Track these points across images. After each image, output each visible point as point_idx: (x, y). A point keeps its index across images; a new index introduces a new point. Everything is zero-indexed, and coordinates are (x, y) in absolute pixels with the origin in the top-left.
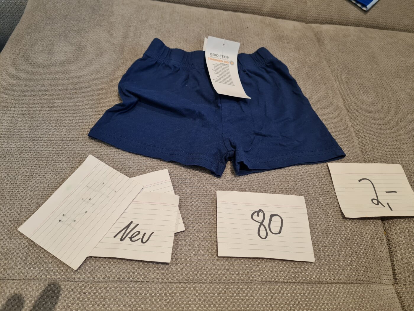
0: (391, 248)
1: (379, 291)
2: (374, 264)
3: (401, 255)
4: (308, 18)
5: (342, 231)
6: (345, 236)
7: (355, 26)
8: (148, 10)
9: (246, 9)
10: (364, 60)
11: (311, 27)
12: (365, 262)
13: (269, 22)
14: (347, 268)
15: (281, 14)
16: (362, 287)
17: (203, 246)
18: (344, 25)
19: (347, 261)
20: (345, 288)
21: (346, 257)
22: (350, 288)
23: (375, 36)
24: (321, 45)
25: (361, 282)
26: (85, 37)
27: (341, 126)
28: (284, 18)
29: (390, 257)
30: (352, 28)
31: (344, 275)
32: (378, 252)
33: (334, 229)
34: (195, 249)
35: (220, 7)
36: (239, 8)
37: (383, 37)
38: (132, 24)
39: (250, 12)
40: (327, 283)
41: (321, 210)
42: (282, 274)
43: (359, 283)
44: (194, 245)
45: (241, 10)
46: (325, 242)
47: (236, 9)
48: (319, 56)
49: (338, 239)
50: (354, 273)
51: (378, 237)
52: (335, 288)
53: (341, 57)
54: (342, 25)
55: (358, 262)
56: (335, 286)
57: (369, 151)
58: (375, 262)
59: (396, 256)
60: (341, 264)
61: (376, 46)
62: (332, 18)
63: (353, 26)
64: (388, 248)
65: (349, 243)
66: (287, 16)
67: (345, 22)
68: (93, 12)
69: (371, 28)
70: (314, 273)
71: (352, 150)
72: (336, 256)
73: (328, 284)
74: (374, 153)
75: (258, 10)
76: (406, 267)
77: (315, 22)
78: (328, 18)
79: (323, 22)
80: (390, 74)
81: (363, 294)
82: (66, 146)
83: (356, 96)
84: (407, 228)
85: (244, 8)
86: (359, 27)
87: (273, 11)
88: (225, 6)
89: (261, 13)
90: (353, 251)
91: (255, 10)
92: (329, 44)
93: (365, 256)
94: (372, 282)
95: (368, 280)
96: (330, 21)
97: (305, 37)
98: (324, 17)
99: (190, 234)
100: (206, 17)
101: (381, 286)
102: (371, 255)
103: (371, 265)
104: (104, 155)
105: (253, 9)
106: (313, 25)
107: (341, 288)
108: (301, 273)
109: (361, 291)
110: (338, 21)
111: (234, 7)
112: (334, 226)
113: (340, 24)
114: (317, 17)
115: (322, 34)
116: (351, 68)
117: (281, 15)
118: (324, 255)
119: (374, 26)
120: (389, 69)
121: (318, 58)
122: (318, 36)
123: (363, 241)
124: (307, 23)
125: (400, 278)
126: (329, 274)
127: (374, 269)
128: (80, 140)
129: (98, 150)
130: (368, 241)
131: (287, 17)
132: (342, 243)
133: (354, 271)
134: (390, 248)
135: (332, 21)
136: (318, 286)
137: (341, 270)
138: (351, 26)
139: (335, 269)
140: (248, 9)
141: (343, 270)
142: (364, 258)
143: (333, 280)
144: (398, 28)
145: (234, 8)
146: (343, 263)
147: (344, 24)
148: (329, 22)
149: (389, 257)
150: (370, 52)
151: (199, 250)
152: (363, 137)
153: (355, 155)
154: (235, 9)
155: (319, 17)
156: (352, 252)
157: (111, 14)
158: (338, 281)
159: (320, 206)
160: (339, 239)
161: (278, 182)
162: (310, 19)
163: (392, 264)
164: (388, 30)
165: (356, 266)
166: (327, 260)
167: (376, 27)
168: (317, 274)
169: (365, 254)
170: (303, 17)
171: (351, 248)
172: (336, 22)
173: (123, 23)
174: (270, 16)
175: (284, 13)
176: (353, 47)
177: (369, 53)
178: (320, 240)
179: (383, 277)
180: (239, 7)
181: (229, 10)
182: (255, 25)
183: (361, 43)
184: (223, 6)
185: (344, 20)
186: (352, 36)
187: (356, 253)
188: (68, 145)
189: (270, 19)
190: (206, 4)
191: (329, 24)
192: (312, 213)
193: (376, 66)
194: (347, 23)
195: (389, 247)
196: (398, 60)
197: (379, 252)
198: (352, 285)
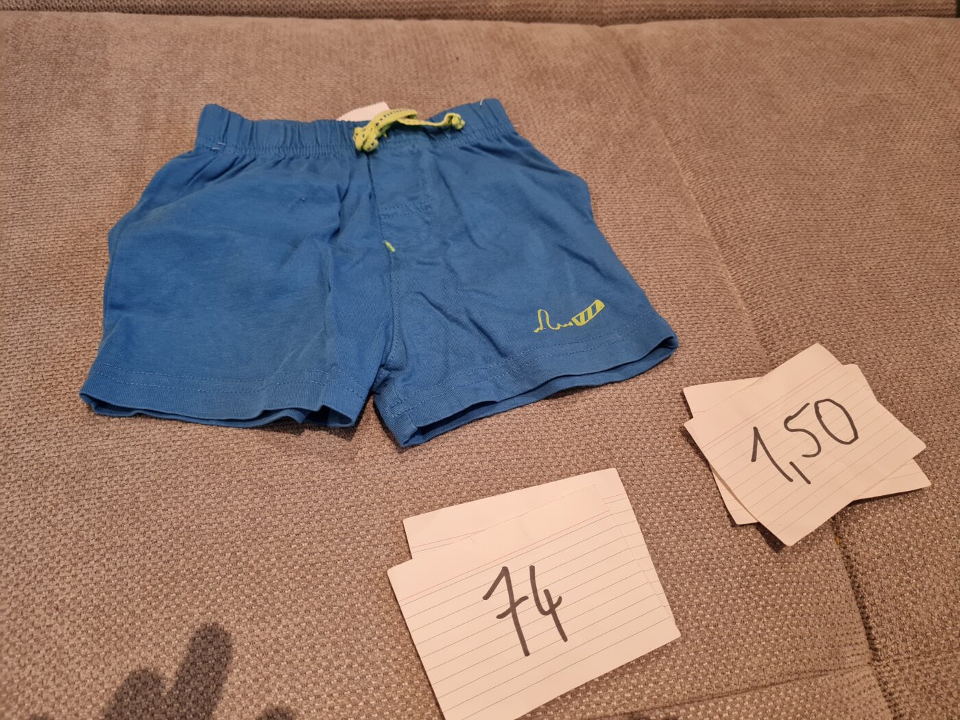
0: (855, 577)
1: (839, 689)
2: (820, 626)
3: (880, 591)
4: (605, 12)
5: (735, 557)
6: (744, 567)
7: (720, 18)
8: (200, 45)
9: (450, 8)
10: (747, 105)
11: (613, 34)
12: (797, 626)
13: (509, 36)
14: (757, 650)
15: (537, 10)
16: (797, 689)
17: (395, 660)
18: (694, 18)
19: (755, 632)
20: (756, 700)
21: (751, 621)
22: (769, 699)
23: (770, 37)
24: (642, 80)
25: (794, 677)
26: (40, 143)
27: (707, 287)
28: (546, 18)
29: (856, 598)
30: (712, 24)
31: (750, 668)
32: (826, 593)
33: (715, 555)
34: (377, 672)
35: (386, 10)
36: (433, 9)
37: (789, 37)
38: (160, 90)
39: (462, 14)
40: (712, 698)
41: (679, 513)
42: (601, 697)
43: (790, 681)
44: (372, 663)
45: (439, 12)
46: (695, 594)
47: (427, 12)
48: (639, 109)
49: (726, 580)
50: (774, 659)
51: (822, 556)
52: (732, 707)
53: (692, 104)
54: (690, 18)
55: (781, 628)
56: (731, 700)
57: (781, 340)
58: (820, 621)
59: (869, 595)
60: (739, 641)
61: (772, 64)
62: (664, 5)
63: (715, 18)
64: (850, 577)
65: (755, 585)
66: (553, 12)
67: (695, 9)
68: (55, 73)
69: (759, 17)
70: (676, 680)
71: (738, 345)
72: (725, 624)
73: (716, 700)
74: (791, 344)
75: (479, 7)
76: (894, 619)
77: (624, 19)
78: (654, 5)
79: (642, 18)
80: (813, 133)
81: (800, 708)
82: (16, 451)
83: (737, 203)
84: (887, 521)
85: (444, 5)
86: (730, 17)
87: (518, 6)
88: (398, 7)
89: (488, 13)
90: (767, 602)
91: (473, 7)
92: (660, 75)
93: (796, 610)
94: (821, 671)
95: (809, 666)
96: (659, 11)
97: (601, 63)
98: (643, 5)
99: (359, 636)
100: (349, 43)
101: (842, 675)
102: (809, 605)
103: (812, 630)
104: (117, 459)
105: (467, 7)
106: (620, 29)
107: (747, 703)
108: (646, 685)
109: (796, 701)
110: (678, 11)
111: (421, 6)
112: (714, 548)
113: (685, 15)
114: (627, 6)
115: (642, 49)
116: (718, 132)
117: (540, 12)
118: (699, 628)
119: (765, 12)
120: (810, 119)
121: (637, 116)
122: (633, 57)
123: (787, 573)
124: (602, 26)
125: (885, 647)
126: (714, 674)
127: (819, 637)
128: (53, 428)
129: (100, 448)
130: (798, 570)
131: (555, 15)
132: (737, 588)
133: (772, 653)
134: (853, 577)
135: (665, 11)
136: (692, 709)
137: (742, 658)
138: (710, 18)
139: (728, 659)
140: (455, 8)
141: (746, 657)
142: (793, 615)
143: (726, 686)
144: (821, 8)
145: (422, 9)
146: (744, 641)
147: (694, 15)
148: (658, 14)
149: (854, 598)
150: (760, 82)
151: (386, 674)
152: (764, 305)
153: (747, 356)
154: (422, 12)
155: (632, 6)
156: (763, 606)
157: (102, 70)
158: (738, 687)
159: (675, 503)
160: (731, 580)
161: (568, 458)
162: (611, 13)
163: (862, 613)
164: (798, 17)
165: (777, 640)
166: (706, 639)
167: (770, 11)
168: (686, 679)
169: (794, 606)
170: (592, 10)
171: (760, 597)
172: (675, 11)
173: (136, 89)
174: (512, 19)
175: (545, 6)
176: (718, 76)
177: (759, 87)
178: (684, 591)
179: (844, 652)
180: (433, 6)
181: (410, 17)
182: (474, 50)
183: (737, 60)
184: (391, 7)
185: (691, 5)
186: (715, 45)
187: (773, 606)
188: (22, 445)
189: (512, 28)
190: (349, 8)
191: (658, 19)
192: (657, 524)
193: (776, 117)
194: (700, 11)
195: (851, 573)
196: (828, 95)
197: (829, 592)
198: (773, 689)
